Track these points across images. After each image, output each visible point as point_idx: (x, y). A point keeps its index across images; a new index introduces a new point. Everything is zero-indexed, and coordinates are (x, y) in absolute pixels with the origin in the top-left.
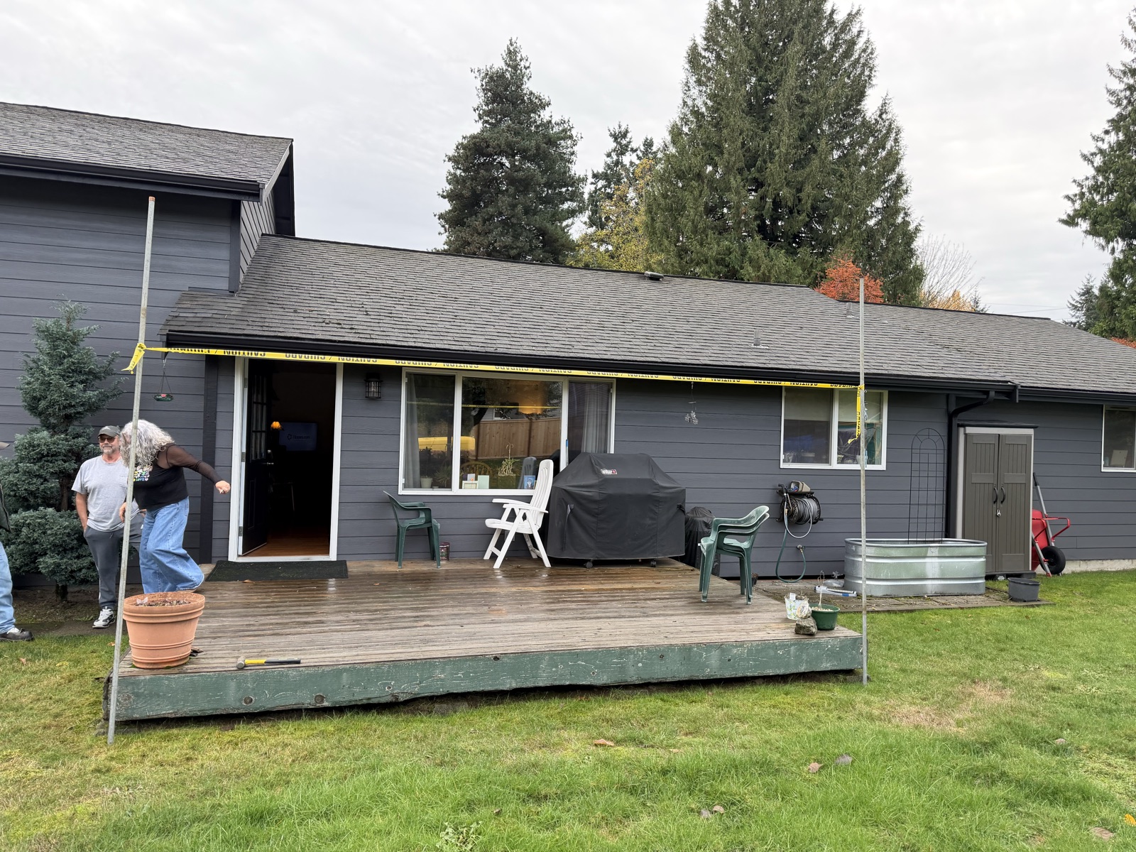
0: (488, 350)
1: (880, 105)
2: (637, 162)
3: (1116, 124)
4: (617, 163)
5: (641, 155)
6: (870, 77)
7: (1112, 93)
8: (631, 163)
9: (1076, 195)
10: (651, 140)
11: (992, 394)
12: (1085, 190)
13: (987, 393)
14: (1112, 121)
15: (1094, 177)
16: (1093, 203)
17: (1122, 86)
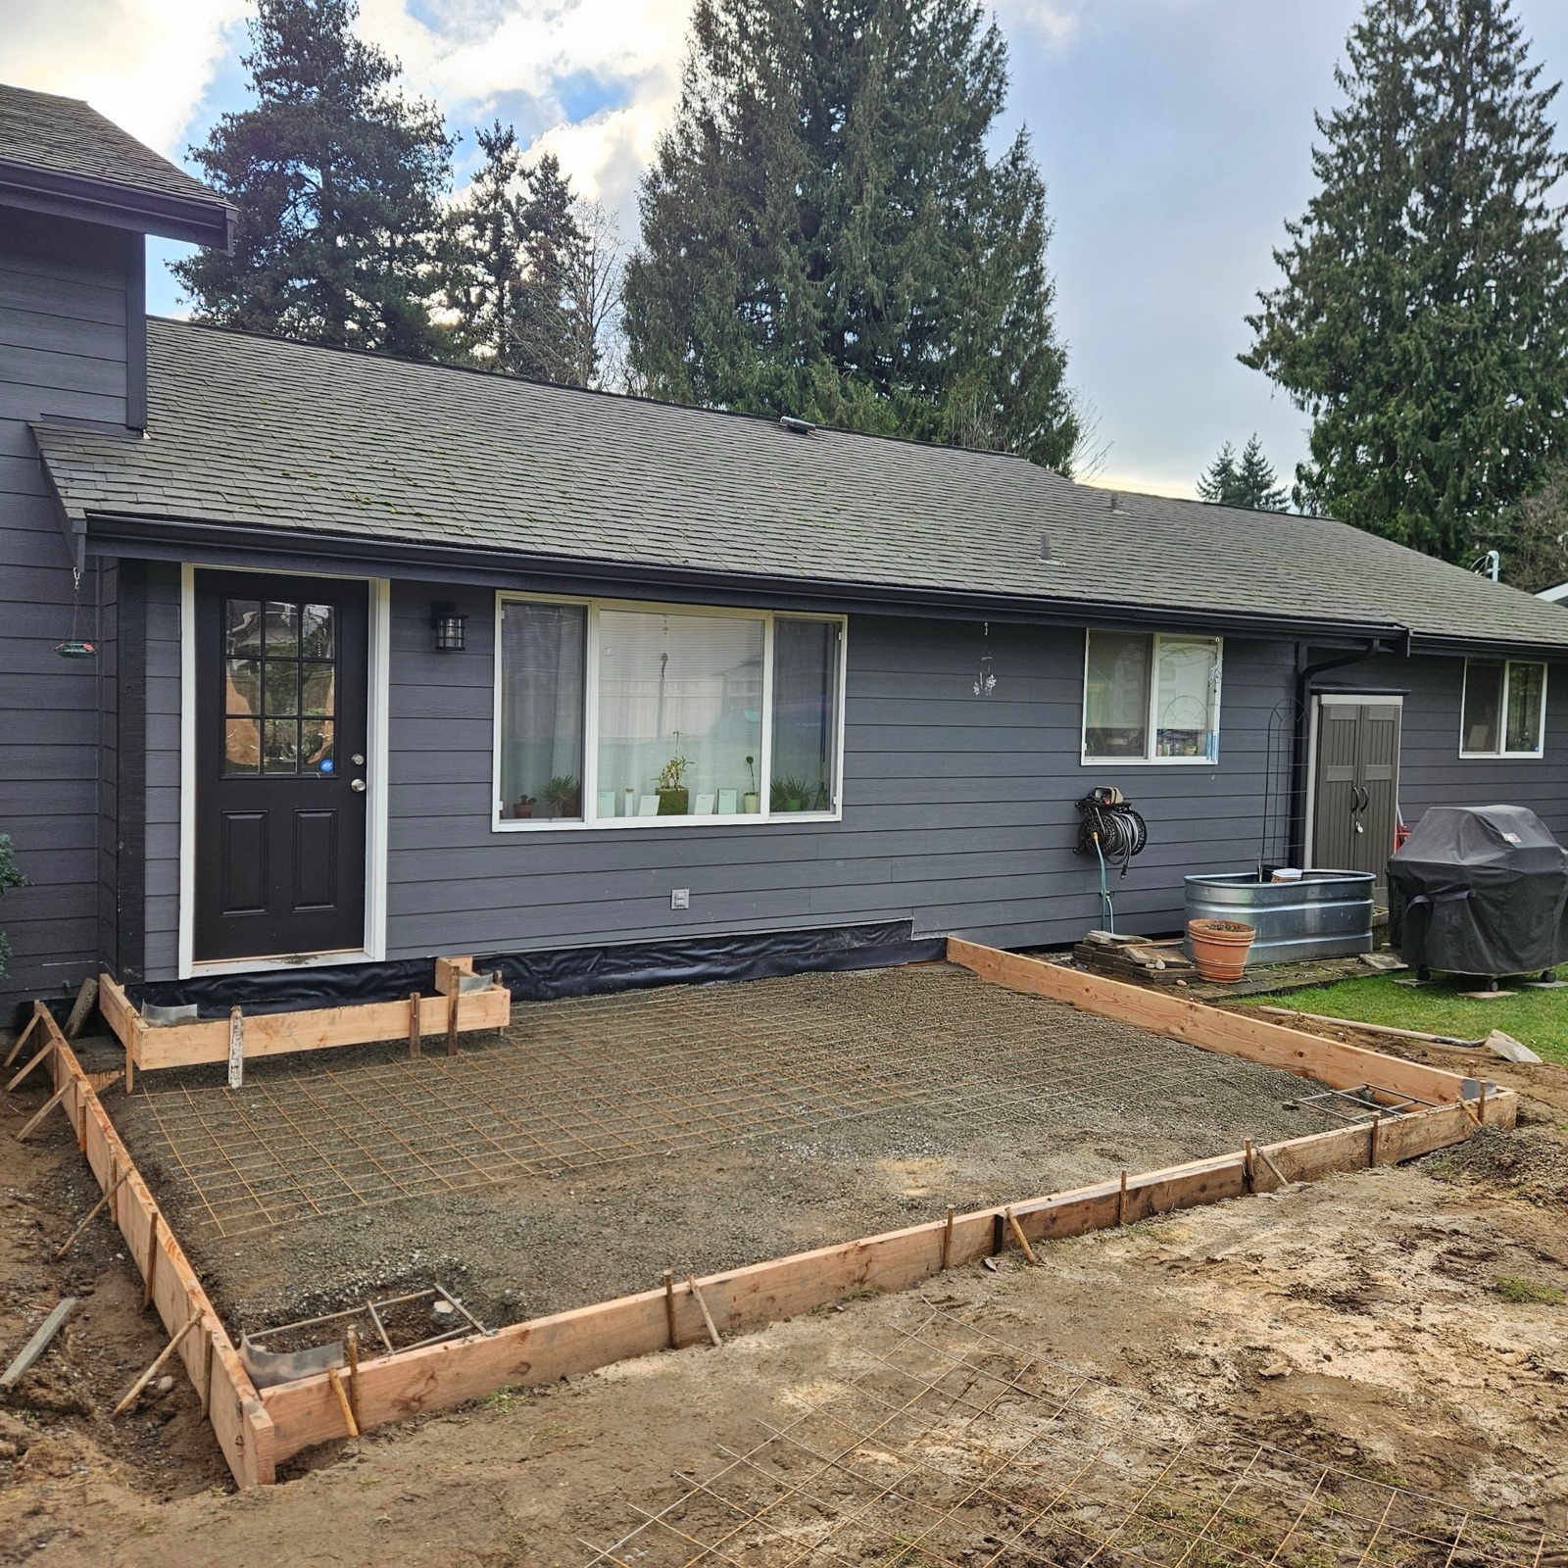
0: (674, 561)
1: (1013, 144)
2: (532, 198)
3: (1321, 208)
4: (497, 195)
5: (536, 185)
6: (998, 93)
7: (1319, 158)
8: (519, 199)
9: (1261, 318)
10: (555, 159)
11: (1376, 643)
12: (1274, 310)
13: (1368, 642)
14: (1314, 202)
15: (1286, 291)
16: (1288, 333)
17: (1333, 150)
